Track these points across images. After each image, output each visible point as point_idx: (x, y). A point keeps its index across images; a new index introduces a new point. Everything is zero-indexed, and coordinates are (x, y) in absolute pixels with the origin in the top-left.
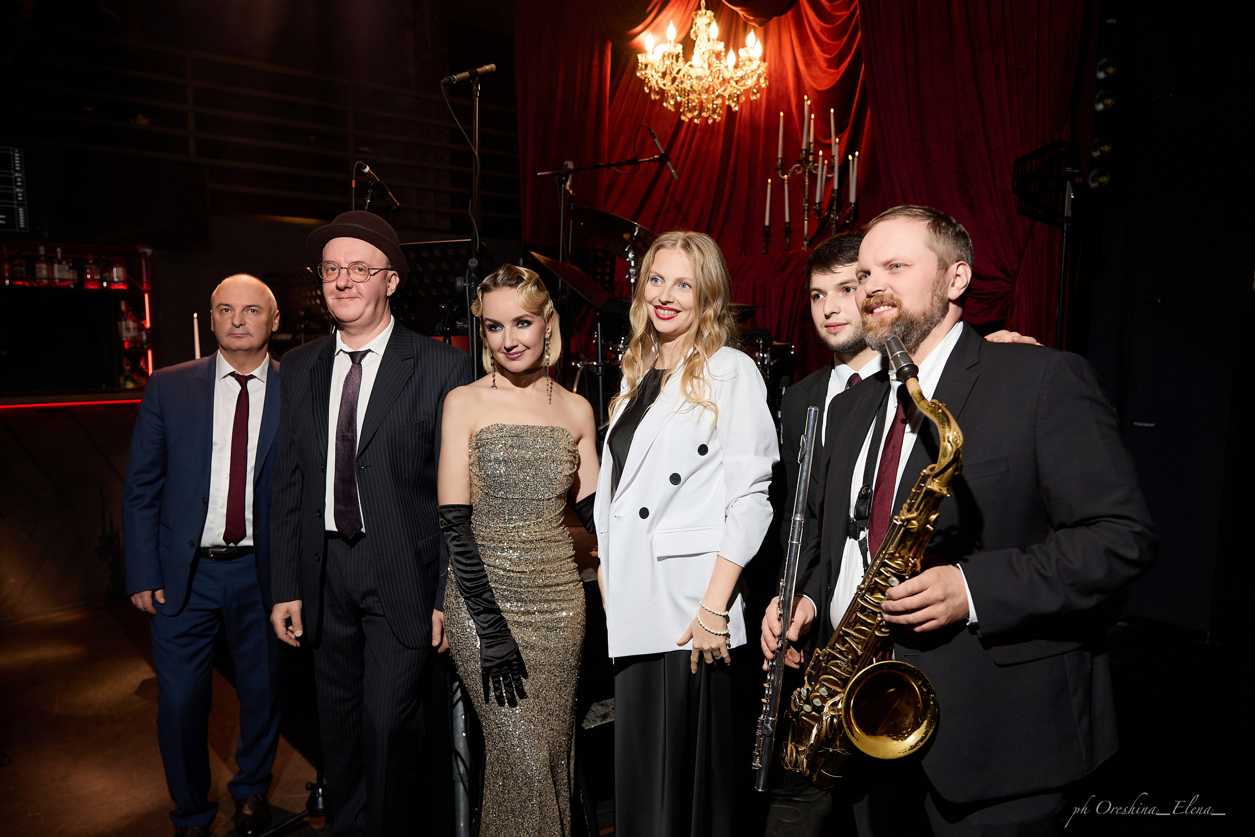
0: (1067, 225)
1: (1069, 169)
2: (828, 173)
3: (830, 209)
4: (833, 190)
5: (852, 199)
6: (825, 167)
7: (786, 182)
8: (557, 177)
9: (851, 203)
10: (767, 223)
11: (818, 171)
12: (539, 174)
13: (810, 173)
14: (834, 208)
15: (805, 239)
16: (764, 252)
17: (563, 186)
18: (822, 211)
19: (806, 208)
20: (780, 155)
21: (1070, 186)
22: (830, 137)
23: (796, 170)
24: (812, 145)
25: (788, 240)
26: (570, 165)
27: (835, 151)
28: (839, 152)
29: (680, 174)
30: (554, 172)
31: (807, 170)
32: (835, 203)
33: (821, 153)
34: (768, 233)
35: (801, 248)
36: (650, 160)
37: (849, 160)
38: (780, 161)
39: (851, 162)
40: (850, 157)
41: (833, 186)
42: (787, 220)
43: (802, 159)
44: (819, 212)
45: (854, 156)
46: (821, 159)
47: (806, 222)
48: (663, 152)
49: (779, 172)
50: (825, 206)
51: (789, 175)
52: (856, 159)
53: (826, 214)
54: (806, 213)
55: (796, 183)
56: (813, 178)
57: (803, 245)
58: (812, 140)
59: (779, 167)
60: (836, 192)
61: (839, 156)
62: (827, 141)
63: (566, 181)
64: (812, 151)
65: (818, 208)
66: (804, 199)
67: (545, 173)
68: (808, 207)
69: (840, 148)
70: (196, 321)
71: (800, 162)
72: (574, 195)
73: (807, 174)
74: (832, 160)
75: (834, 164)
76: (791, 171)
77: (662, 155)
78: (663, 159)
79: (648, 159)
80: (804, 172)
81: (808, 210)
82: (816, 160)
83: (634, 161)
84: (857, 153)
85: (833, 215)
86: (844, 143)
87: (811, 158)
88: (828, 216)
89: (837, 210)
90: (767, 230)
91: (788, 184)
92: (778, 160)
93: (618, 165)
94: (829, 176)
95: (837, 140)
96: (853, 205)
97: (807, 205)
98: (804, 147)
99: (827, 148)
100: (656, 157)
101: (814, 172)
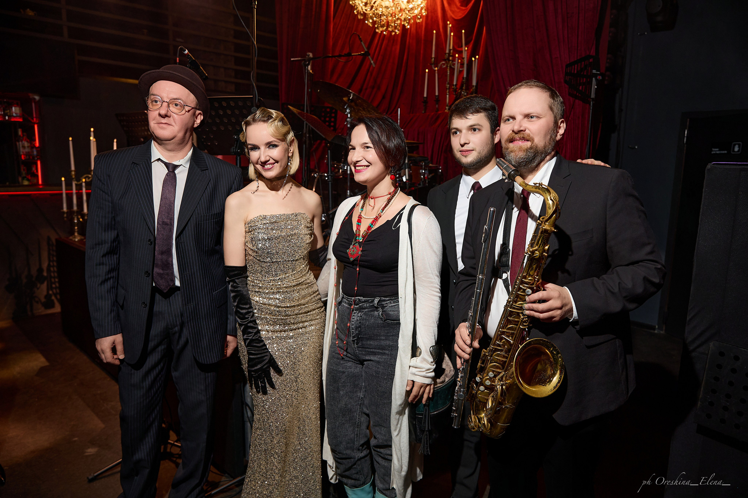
0: (593, 103)
1: (594, 71)
2: (461, 67)
3: (461, 88)
4: (463, 78)
5: (474, 83)
6: (459, 64)
7: (436, 72)
8: (303, 62)
9: (473, 86)
10: (425, 95)
11: (455, 67)
12: (292, 59)
13: (450, 67)
14: (464, 88)
15: (447, 106)
16: (423, 112)
17: (307, 67)
18: (457, 90)
19: (448, 88)
20: (433, 56)
21: (595, 81)
22: (462, 47)
23: (442, 65)
24: (452, 51)
25: (437, 106)
26: (311, 55)
27: (465, 55)
28: (467, 55)
29: (375, 63)
30: (302, 59)
31: (449, 65)
32: (464, 85)
33: (457, 55)
34: (426, 101)
35: (445, 110)
36: (359, 55)
37: (472, 60)
38: (433, 59)
39: (474, 62)
40: (473, 59)
41: (463, 75)
42: (437, 94)
43: (446, 58)
44: (455, 91)
45: (475, 58)
46: (457, 59)
47: (448, 96)
48: (366, 50)
49: (433, 66)
50: (458, 86)
51: (439, 68)
52: (477, 60)
53: (459, 91)
54: (448, 91)
55: (442, 73)
56: (452, 70)
57: (446, 109)
58: (451, 48)
59: (432, 63)
60: (465, 79)
61: (467, 58)
62: (460, 49)
63: (308, 64)
64: (451, 54)
65: (455, 88)
66: (447, 83)
67: (296, 59)
68: (449, 87)
69: (467, 53)
70: (71, 143)
71: (445, 60)
72: (313, 73)
73: (448, 68)
74: (463, 60)
75: (464, 62)
76: (439, 65)
77: (366, 52)
78: (367, 54)
79: (357, 54)
80: (447, 66)
81: (449, 89)
82: (454, 60)
83: (349, 55)
84: (477, 57)
85: (463, 92)
86: (470, 51)
87: (451, 58)
88: (461, 93)
89: (466, 90)
90: (425, 99)
91: (438, 73)
92: (432, 58)
93: (340, 56)
94: (461, 69)
95: (466, 48)
96: (474, 87)
97: (448, 86)
98: (447, 51)
99: (460, 53)
100: (362, 52)
101: (452, 67)
